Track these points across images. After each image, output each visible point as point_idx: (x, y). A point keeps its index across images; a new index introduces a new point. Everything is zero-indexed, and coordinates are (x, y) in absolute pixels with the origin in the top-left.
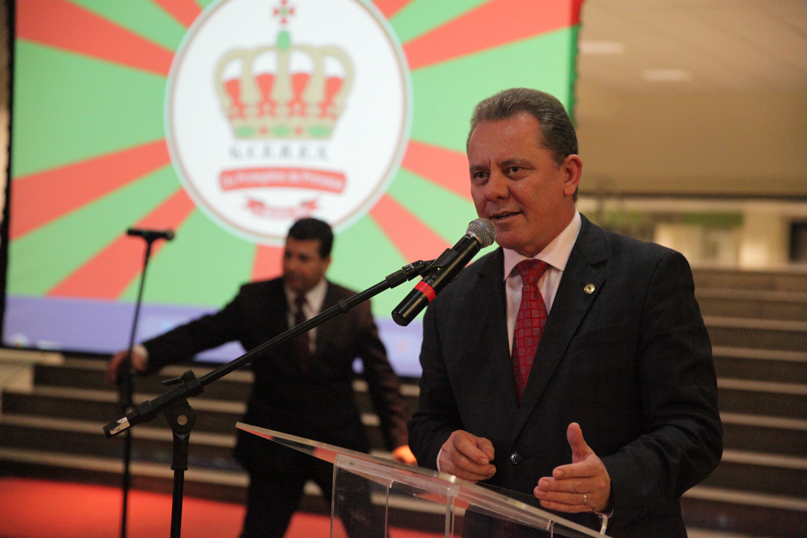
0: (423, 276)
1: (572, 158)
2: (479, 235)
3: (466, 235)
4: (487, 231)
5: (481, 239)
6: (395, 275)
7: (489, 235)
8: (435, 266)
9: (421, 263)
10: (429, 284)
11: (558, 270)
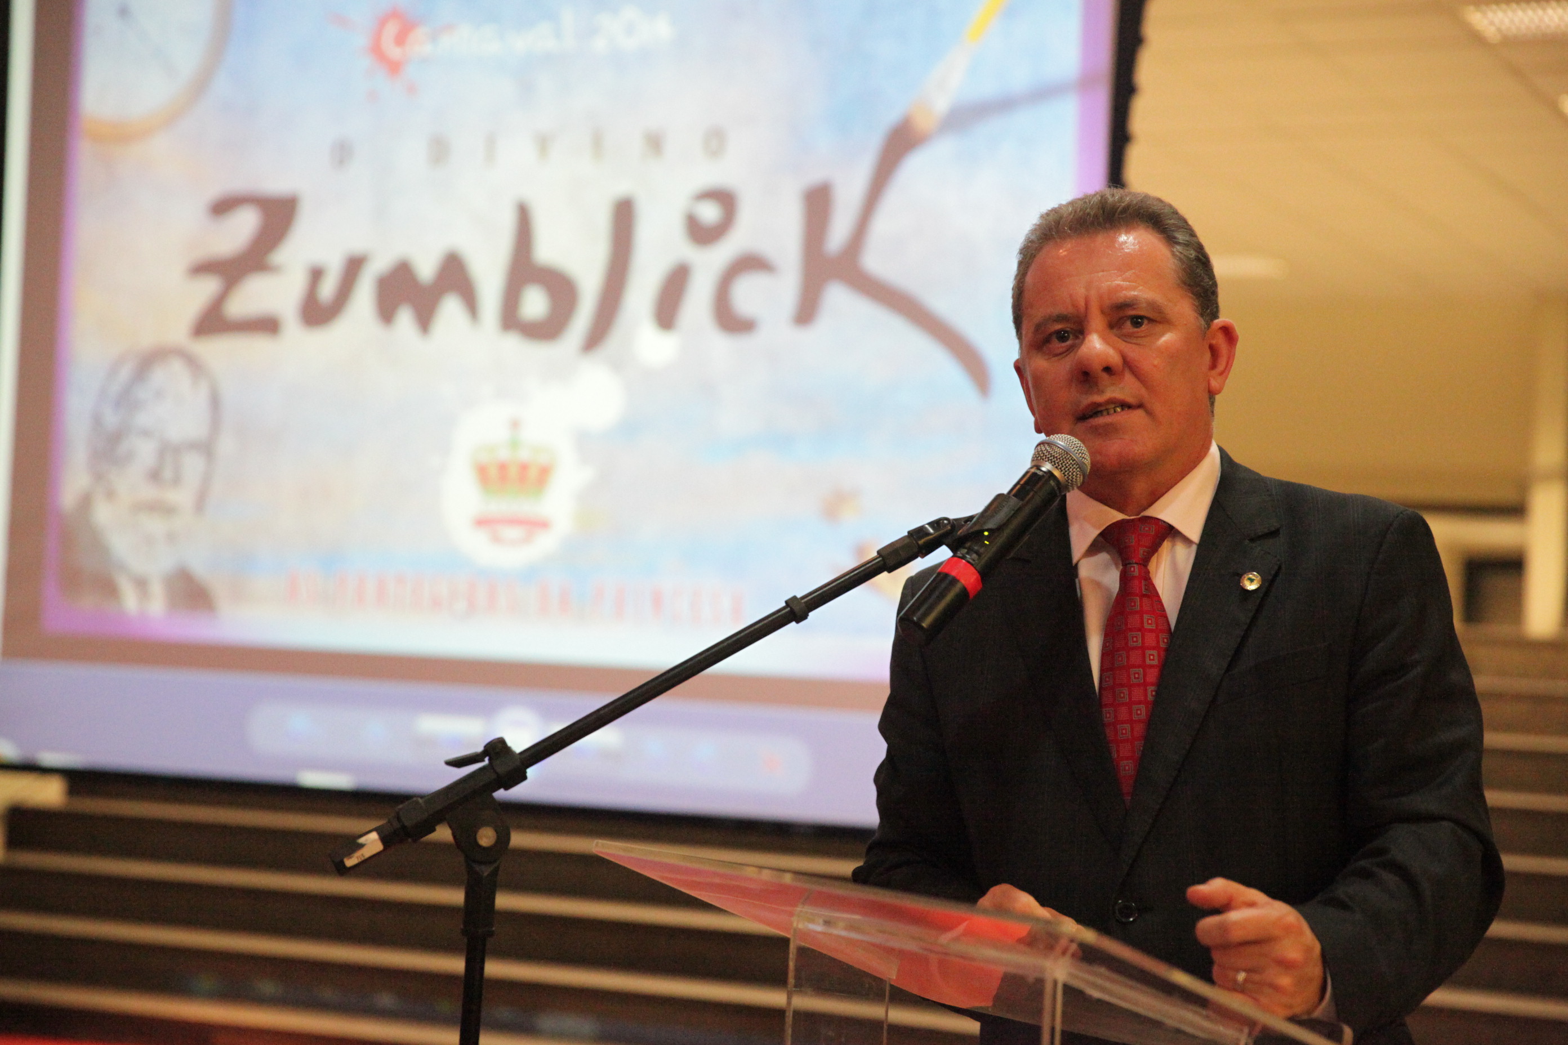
0: (953, 548)
1: (1220, 325)
2: (1060, 468)
3: (1031, 468)
4: (1075, 460)
5: (1063, 475)
6: (898, 545)
7: (1078, 468)
8: (976, 528)
9: (945, 522)
10: (968, 562)
11: (1187, 541)
